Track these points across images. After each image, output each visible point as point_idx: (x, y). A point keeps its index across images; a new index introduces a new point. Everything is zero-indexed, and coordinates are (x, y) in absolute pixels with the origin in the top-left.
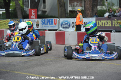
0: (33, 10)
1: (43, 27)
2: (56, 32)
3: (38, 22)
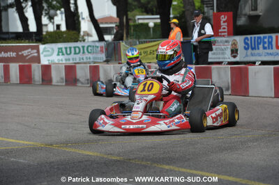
0: (223, 16)
1: (247, 56)
2: (274, 68)
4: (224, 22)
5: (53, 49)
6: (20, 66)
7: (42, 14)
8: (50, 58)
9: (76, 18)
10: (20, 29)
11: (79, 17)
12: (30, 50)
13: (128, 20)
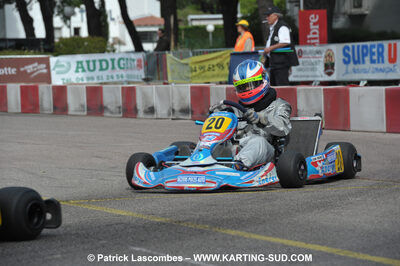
0: (313, 16)
1: (347, 72)
3: (329, 56)
4: (315, 24)
5: (69, 64)
6: (21, 87)
7: (53, 12)
8: (66, 76)
9: (102, 18)
10: (22, 35)
11: (106, 17)
12: (36, 64)
13: (177, 21)
